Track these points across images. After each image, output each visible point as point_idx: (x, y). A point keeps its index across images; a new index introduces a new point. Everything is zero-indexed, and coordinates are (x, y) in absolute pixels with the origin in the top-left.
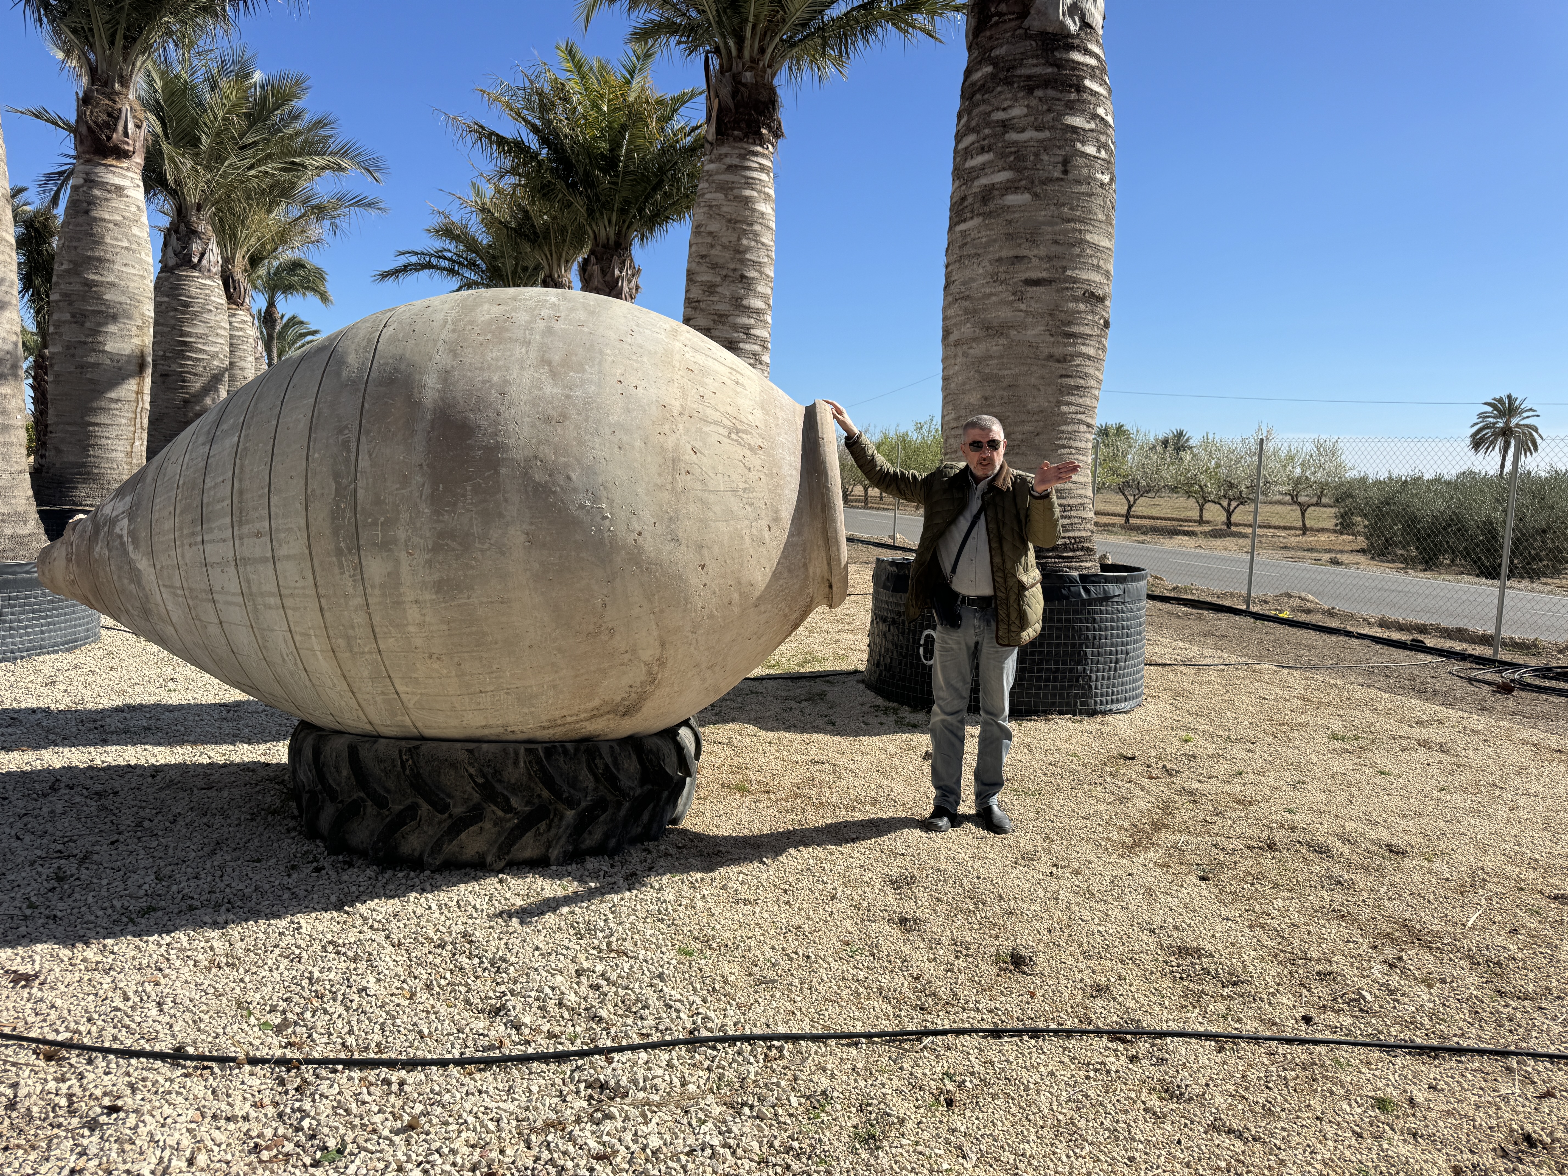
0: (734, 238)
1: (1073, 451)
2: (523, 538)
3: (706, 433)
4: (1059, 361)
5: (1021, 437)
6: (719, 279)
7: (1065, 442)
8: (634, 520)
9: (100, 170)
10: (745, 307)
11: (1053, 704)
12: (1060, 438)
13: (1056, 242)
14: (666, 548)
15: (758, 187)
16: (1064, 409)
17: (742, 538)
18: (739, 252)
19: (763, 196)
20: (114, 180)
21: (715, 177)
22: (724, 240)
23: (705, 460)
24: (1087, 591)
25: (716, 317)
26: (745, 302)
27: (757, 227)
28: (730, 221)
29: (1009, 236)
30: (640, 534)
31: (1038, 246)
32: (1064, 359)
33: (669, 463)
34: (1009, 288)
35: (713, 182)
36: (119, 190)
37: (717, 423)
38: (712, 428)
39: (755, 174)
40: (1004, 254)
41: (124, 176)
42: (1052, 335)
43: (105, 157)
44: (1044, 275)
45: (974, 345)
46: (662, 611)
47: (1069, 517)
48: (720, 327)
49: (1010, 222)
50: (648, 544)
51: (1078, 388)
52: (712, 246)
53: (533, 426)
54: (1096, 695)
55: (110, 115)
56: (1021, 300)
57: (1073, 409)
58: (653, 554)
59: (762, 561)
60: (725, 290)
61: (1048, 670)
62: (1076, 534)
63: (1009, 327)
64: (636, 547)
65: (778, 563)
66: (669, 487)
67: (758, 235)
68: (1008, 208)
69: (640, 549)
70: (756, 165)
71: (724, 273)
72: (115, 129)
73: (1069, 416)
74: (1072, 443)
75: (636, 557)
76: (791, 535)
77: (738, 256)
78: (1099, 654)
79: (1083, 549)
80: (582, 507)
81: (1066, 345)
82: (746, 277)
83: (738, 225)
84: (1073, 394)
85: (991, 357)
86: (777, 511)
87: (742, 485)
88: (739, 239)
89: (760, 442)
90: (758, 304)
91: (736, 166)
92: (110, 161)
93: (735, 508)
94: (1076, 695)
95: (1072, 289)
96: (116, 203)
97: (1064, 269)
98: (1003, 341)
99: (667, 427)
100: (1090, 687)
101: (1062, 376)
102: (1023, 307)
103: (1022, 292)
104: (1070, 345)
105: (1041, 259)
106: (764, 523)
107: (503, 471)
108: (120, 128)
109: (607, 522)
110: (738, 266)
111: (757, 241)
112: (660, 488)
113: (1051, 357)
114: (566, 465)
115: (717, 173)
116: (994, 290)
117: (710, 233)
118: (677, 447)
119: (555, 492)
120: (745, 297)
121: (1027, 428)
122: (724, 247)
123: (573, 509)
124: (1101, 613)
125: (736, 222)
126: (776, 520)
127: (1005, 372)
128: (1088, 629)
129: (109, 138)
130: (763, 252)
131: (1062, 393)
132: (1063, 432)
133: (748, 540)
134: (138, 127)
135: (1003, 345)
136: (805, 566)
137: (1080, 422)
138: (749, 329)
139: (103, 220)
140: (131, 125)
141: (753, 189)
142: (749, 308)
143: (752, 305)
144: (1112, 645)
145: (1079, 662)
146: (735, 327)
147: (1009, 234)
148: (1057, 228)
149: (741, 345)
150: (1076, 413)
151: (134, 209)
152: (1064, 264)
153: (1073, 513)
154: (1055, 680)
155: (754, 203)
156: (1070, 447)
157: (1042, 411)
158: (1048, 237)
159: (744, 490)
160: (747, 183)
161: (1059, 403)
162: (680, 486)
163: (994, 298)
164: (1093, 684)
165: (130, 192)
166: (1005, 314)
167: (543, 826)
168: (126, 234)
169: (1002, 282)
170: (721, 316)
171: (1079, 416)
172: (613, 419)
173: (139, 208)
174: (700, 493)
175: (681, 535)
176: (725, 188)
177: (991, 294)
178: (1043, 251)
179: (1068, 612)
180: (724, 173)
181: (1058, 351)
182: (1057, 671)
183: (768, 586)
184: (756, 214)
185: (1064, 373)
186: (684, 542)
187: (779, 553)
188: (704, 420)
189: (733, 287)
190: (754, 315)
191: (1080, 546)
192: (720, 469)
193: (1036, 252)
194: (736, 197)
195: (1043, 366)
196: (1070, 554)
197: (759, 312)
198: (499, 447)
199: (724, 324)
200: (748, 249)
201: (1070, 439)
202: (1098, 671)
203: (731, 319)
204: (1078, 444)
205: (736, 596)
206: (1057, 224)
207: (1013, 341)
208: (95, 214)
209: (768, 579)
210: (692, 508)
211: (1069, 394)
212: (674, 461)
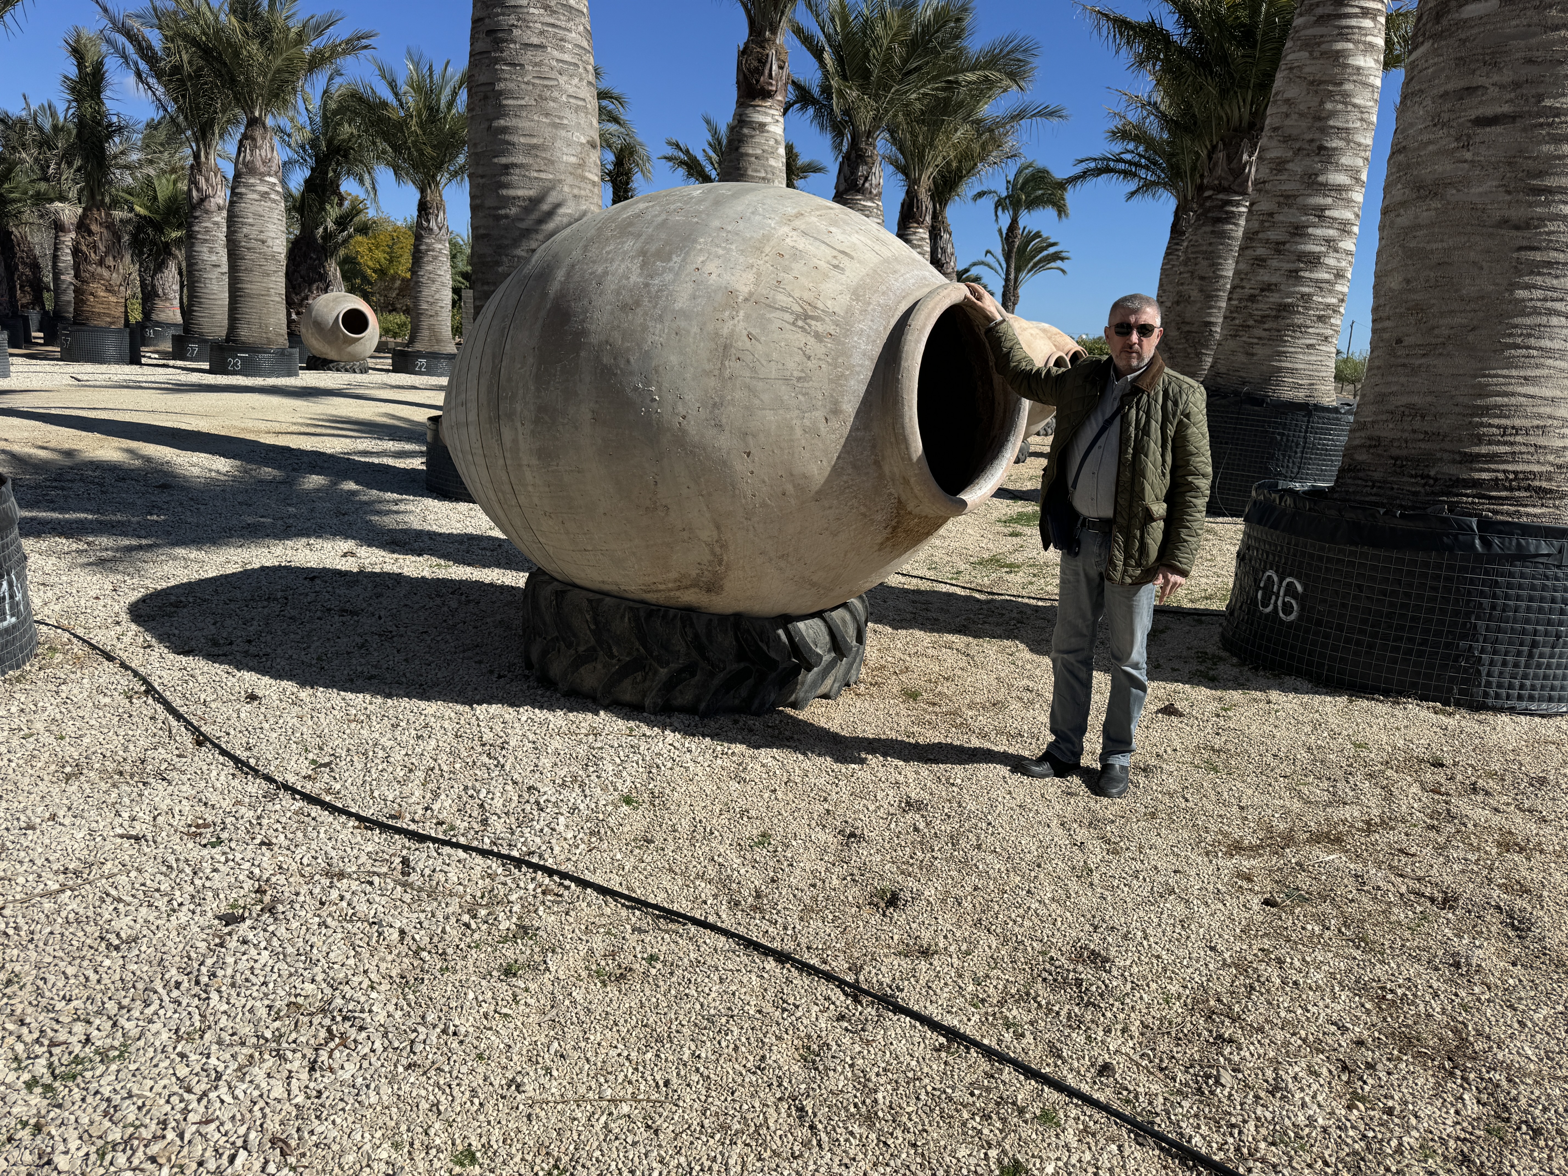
0: (1314, 103)
1: (1535, 353)
2: (590, 415)
3: (769, 320)
4: (1517, 228)
5: (1446, 332)
6: (1290, 154)
7: (1519, 340)
8: (680, 403)
9: (749, 111)
10: (1321, 184)
11: (1414, 685)
12: (1511, 335)
13: (1530, 61)
14: (711, 432)
15: (1356, 37)
16: (1521, 294)
17: (792, 428)
18: (1319, 119)
19: (1361, 47)
20: (760, 118)
21: (1302, 33)
22: (1303, 107)
23: (760, 347)
24: (1486, 542)
25: (1281, 199)
26: (1321, 179)
27: (1348, 87)
28: (1312, 83)
29: (1460, 61)
30: (684, 417)
31: (1500, 69)
32: (1525, 225)
33: (721, 350)
34: (1452, 132)
35: (1299, 39)
36: (762, 126)
37: (783, 309)
38: (778, 314)
39: (1353, 22)
40: (1450, 87)
41: (766, 114)
42: (1509, 192)
43: (754, 99)
44: (1506, 109)
45: (1402, 211)
46: (710, 494)
47: (1512, 444)
48: (1286, 210)
49: (1463, 41)
50: (692, 429)
51: (1549, 264)
52: (1287, 115)
53: (612, 313)
54: (1489, 684)
55: (760, 61)
56: (1466, 147)
57: (1539, 294)
58: (697, 438)
59: (818, 454)
60: (1297, 167)
61: (1411, 640)
62: (1520, 467)
63: (1446, 185)
64: (680, 429)
65: (839, 458)
66: (717, 373)
67: (1349, 96)
68: (1464, 24)
69: (684, 432)
70: (1357, 10)
71: (1297, 145)
72: (762, 73)
73: (1530, 304)
74: (1532, 341)
75: (680, 439)
76: (854, 429)
77: (1318, 124)
78: (1499, 630)
79: (1528, 488)
80: (636, 389)
81: (1530, 205)
82: (1326, 148)
83: (1322, 87)
84: (1539, 274)
85: (1419, 227)
86: (836, 403)
87: (796, 374)
88: (1322, 103)
89: (831, 329)
90: (1341, 178)
91: (1329, 15)
92: (758, 102)
93: (786, 397)
94: (1452, 680)
95: (1550, 125)
96: (760, 139)
97: (1540, 98)
98: (1436, 204)
99: (727, 313)
100: (1479, 672)
101: (1520, 249)
102: (1468, 156)
103: (1469, 136)
104: (1540, 204)
105: (1502, 87)
106: (819, 414)
107: (583, 354)
108: (767, 72)
109: (655, 405)
110: (1317, 136)
111: (1345, 104)
112: (708, 373)
113: (1505, 222)
114: (628, 349)
115: (1305, 27)
116: (1432, 136)
117: (1287, 101)
118: (732, 334)
119: (615, 375)
120: (1323, 171)
121: (1458, 320)
122: (1301, 115)
123: (628, 390)
124: (1511, 575)
125: (1321, 82)
126: (836, 411)
127: (1434, 246)
128: (1482, 594)
129: (758, 81)
130: (1355, 115)
131: (1519, 273)
132: (1516, 326)
133: (799, 432)
134: (781, 68)
135: (1436, 209)
136: (877, 463)
137: (1551, 312)
138: (1323, 210)
139: (747, 155)
140: (775, 67)
141: (1348, 40)
142: (1326, 185)
143: (1331, 181)
144: (1527, 621)
145: (1464, 637)
146: (1305, 210)
147: (1461, 58)
148: (1533, 41)
149: (1310, 230)
150: (1545, 300)
151: (772, 142)
152: (1541, 90)
153: (1519, 439)
154: (1421, 654)
155: (1346, 57)
156: (1529, 348)
157: (1483, 298)
158: (1518, 55)
159: (799, 379)
160: (1341, 34)
161: (1513, 286)
162: (727, 373)
163: (1431, 148)
164: (1484, 670)
165: (772, 128)
166: (1444, 167)
167: (639, 676)
168: (763, 166)
169: (1444, 125)
170: (1288, 197)
171: (1549, 304)
172: (678, 306)
173: (776, 141)
174: (748, 380)
175: (724, 421)
176: (1310, 45)
177: (1430, 142)
178: (1507, 76)
179: (1451, 568)
180: (1312, 26)
181: (1516, 213)
182: (1424, 643)
183: (828, 481)
184: (1349, 71)
185: (1525, 243)
186: (727, 428)
187: (839, 447)
188: (772, 307)
189: (1307, 162)
190: (1333, 193)
191: (1524, 484)
192: (775, 356)
193: (1496, 78)
194: (1325, 53)
195: (1491, 235)
196: (1504, 494)
197: (1340, 189)
198: (584, 333)
199: (1290, 206)
200: (1333, 114)
201: (1529, 336)
202: (1495, 652)
203: (1300, 200)
204: (1546, 343)
205: (789, 488)
206: (1534, 35)
207: (1449, 203)
208: (742, 150)
209: (827, 474)
210: (738, 395)
211: (1532, 273)
212: (725, 347)
